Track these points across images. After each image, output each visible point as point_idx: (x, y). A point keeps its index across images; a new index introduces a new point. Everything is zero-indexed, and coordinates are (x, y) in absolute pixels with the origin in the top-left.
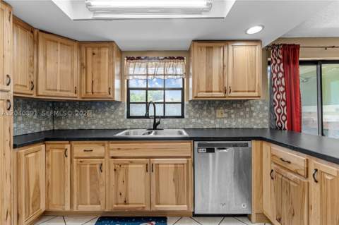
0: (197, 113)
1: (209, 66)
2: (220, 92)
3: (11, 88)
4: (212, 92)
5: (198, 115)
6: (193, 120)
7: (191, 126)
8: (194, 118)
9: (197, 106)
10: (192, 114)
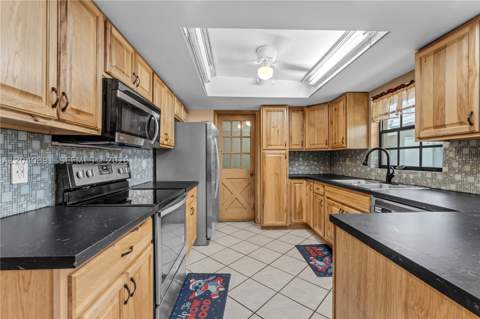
0: (465, 163)
1: (439, 83)
2: (461, 123)
3: (287, 147)
4: (444, 126)
5: (467, 168)
6: (458, 177)
7: (453, 187)
8: (460, 172)
9: (466, 151)
10: (455, 165)
